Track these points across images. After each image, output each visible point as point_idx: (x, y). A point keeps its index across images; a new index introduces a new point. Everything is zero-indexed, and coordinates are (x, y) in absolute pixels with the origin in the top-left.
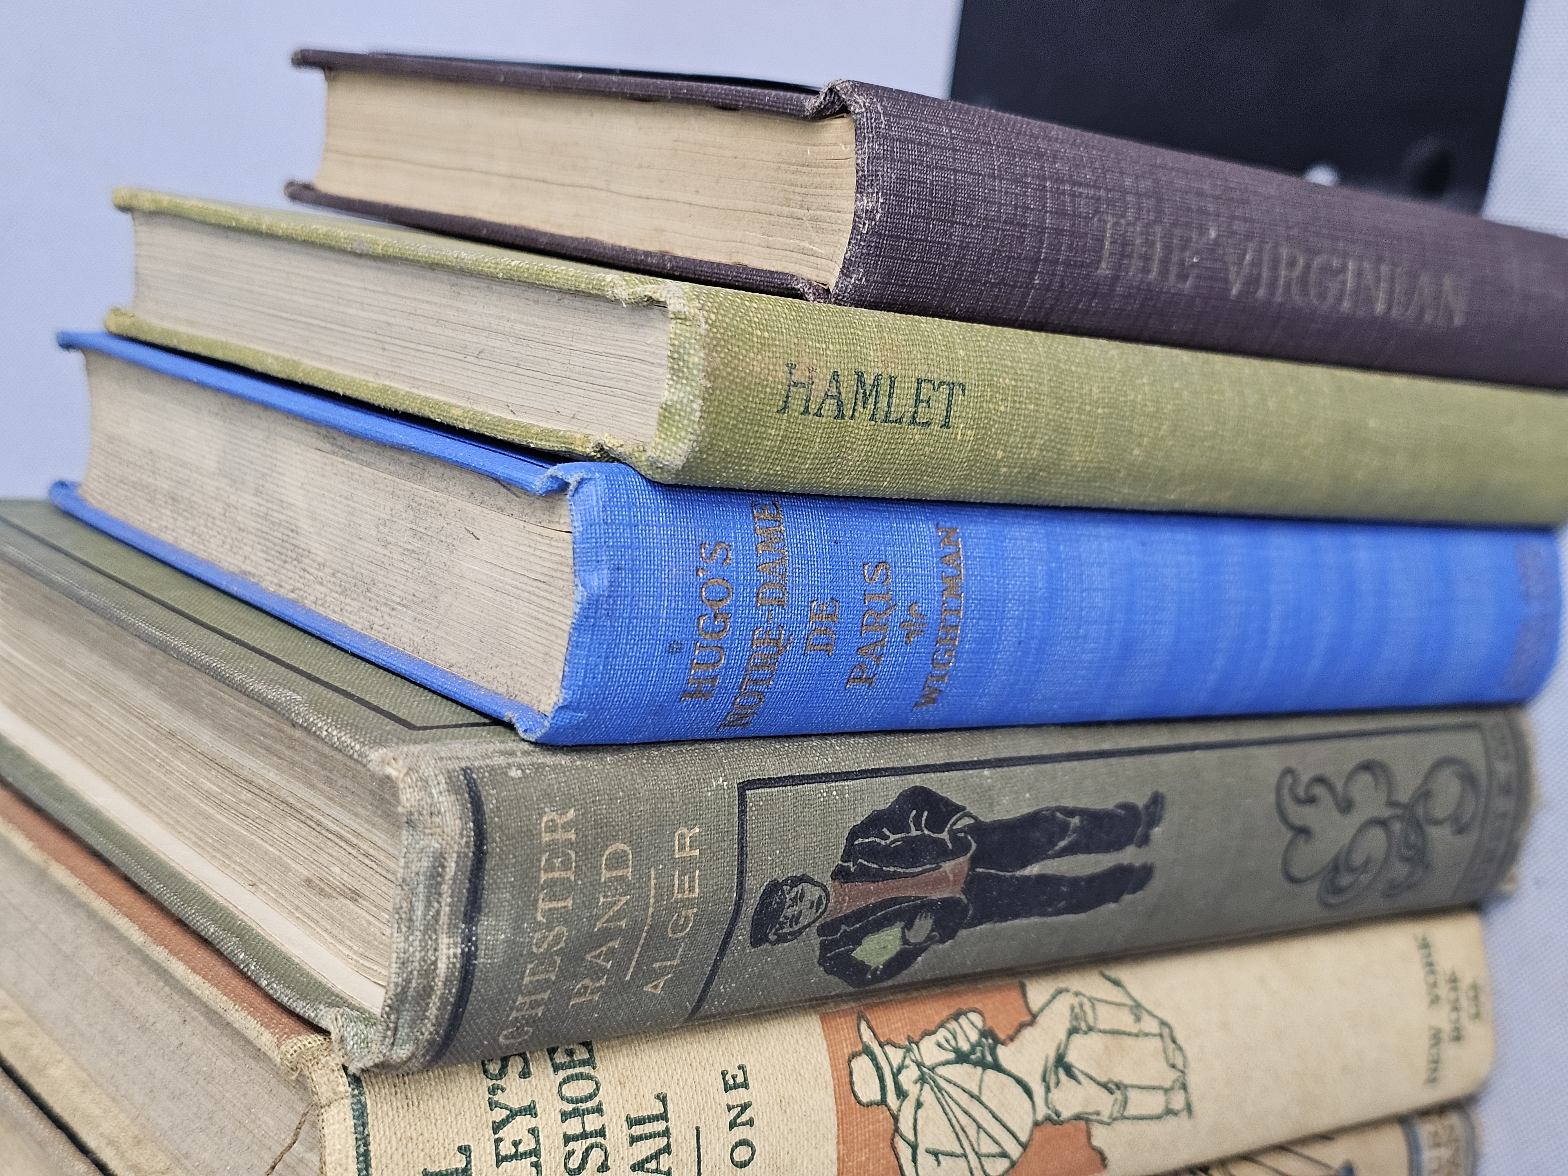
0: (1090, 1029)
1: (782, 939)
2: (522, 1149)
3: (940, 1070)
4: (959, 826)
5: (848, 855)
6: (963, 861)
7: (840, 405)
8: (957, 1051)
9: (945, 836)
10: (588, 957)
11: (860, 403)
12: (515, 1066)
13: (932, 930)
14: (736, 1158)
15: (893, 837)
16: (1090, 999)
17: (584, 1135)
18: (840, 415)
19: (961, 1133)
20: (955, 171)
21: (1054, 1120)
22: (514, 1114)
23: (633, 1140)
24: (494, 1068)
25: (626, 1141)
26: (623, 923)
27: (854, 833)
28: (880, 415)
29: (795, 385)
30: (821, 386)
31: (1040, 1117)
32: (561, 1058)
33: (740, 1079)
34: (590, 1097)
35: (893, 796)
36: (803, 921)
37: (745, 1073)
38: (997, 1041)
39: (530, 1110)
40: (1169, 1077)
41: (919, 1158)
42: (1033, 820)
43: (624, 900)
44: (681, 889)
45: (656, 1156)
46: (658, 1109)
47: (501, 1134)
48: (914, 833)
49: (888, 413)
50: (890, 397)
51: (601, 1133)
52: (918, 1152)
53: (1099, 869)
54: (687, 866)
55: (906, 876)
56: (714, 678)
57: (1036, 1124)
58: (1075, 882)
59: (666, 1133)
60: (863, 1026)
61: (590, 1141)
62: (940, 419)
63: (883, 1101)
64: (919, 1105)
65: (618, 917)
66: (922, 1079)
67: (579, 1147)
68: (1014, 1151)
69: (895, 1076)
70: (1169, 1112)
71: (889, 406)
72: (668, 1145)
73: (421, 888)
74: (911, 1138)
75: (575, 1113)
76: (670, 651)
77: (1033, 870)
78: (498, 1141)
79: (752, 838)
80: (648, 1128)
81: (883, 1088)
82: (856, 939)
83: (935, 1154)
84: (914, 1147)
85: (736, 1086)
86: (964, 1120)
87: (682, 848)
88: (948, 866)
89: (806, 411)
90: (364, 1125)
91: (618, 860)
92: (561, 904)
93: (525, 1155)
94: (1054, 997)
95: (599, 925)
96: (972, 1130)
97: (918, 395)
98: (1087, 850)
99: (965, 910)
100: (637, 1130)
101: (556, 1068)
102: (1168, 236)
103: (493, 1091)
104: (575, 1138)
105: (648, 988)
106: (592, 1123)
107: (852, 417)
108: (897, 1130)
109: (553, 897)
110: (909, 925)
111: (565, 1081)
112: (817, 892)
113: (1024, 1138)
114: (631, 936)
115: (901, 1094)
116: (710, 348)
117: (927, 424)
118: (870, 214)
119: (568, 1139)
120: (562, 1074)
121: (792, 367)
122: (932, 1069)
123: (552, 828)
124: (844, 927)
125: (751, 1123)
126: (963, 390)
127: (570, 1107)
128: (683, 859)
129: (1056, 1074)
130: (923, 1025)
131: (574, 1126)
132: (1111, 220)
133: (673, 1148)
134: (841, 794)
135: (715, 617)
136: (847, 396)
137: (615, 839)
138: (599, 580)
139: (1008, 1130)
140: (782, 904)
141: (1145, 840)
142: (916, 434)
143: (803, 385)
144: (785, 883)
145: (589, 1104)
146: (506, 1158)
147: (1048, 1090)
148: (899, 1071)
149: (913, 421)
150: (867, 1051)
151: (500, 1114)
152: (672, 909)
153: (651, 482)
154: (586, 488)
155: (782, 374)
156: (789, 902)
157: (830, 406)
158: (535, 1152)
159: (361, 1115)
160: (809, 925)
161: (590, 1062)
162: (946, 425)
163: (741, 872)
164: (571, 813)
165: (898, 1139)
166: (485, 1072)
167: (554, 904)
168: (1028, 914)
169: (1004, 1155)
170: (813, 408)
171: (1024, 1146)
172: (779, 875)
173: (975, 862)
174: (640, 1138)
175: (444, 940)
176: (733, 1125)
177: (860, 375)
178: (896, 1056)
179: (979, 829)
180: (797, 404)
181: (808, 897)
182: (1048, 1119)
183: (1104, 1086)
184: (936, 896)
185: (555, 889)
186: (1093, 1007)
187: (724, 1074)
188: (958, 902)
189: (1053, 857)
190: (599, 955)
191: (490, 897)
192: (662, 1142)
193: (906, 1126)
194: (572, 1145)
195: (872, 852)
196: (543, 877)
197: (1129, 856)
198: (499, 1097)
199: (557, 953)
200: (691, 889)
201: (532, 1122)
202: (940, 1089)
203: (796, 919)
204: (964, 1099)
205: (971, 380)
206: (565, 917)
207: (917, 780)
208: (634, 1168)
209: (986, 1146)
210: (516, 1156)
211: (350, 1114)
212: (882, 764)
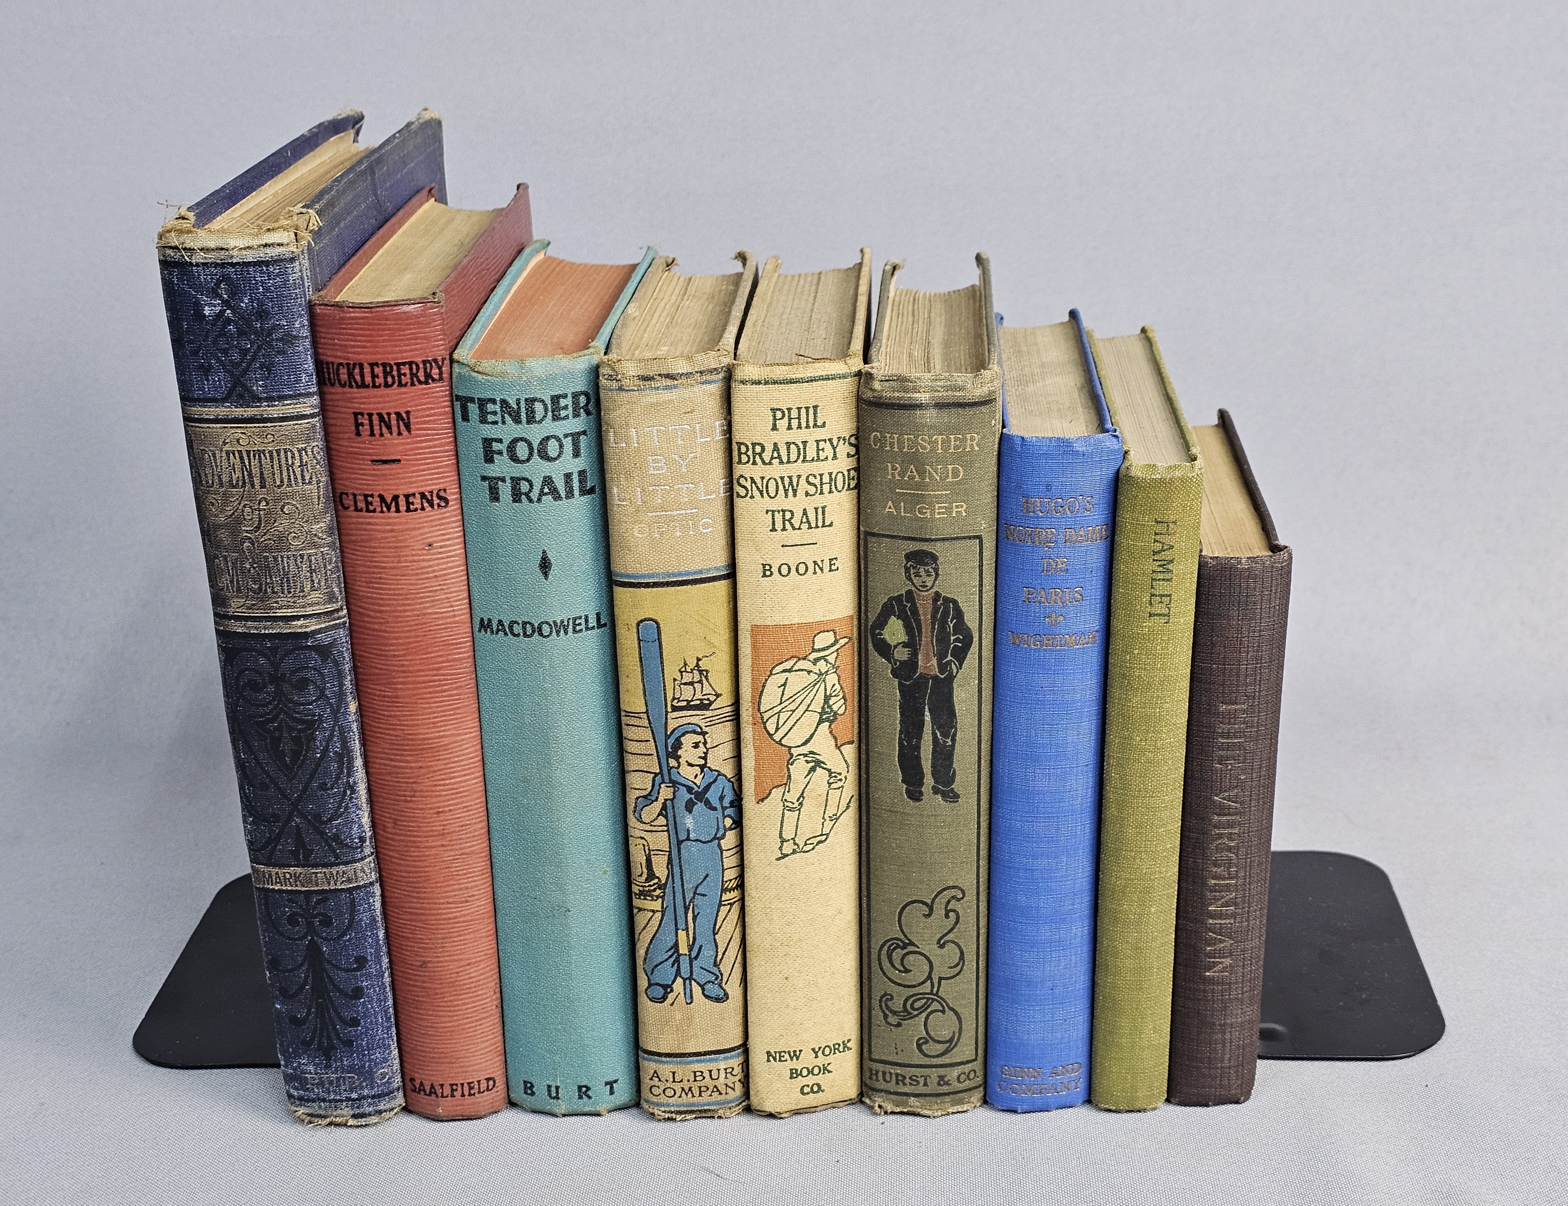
0: (830, 784)
1: (907, 570)
2: (821, 452)
3: (823, 685)
4: (953, 666)
5: (947, 600)
6: (936, 671)
7: (1159, 552)
8: (831, 696)
9: (949, 658)
10: (912, 467)
11: (1160, 563)
12: (853, 451)
13: (900, 661)
14: (800, 566)
15: (951, 625)
17: (822, 484)
18: (1155, 553)
19: (792, 699)
20: (1261, 609)
21: (791, 761)
22: (834, 448)
23: (816, 509)
24: (853, 440)
25: (816, 506)
26: (927, 480)
27: (955, 602)
28: (1155, 576)
29: (1168, 526)
30: (1167, 540)
31: (793, 751)
32: (853, 473)
33: (834, 568)
34: (836, 488)
35: (969, 624)
36: (916, 580)
37: (835, 570)
38: (831, 722)
39: (835, 457)
40: (800, 841)
41: (784, 674)
42: (952, 714)
43: (938, 478)
44: (939, 508)
45: (808, 522)
46: (827, 523)
47: (827, 442)
48: (952, 638)
49: (1156, 580)
50: (1163, 580)
51: (821, 493)
52: (787, 674)
53: (923, 762)
54: (949, 510)
55: (932, 636)
56: (1034, 512)
57: (790, 748)
58: (918, 748)
59: (817, 527)
60: (847, 640)
61: (819, 486)
62: (1153, 611)
63: (814, 650)
64: (809, 672)
65: (931, 476)
66: (821, 674)
67: (817, 481)
68: (777, 737)
69: (823, 658)
70: (783, 841)
71: (1159, 580)
72: (811, 528)
73: (949, 383)
74: (796, 668)
75: (831, 480)
76: (1047, 486)
77: (928, 718)
78: (825, 441)
79: (958, 543)
80: (820, 517)
81: (819, 650)
82: (902, 616)
83: (784, 685)
84: (790, 671)
85: (831, 565)
86: (798, 701)
87: (957, 507)
88: (934, 661)
89: (1156, 534)
90: (840, 378)
91: (955, 473)
92: (940, 447)
93: (818, 454)
94: (847, 763)
95: (928, 467)
96: (792, 707)
97: (1164, 596)
98: (934, 751)
99: (909, 678)
100: (820, 511)
101: (849, 471)
102: (1240, 746)
103: (844, 440)
104: (821, 480)
105: (890, 503)
106: (826, 488)
107: (1154, 560)
108: (799, 659)
109: (943, 442)
110: (905, 645)
111: (843, 475)
112: (929, 584)
113: (783, 742)
114: (920, 486)
115: (815, 661)
116: (1182, 479)
117: (1151, 604)
118: (1240, 563)
119: (821, 475)
120: (846, 473)
121: (1175, 523)
122: (824, 681)
123: (972, 439)
124: (909, 605)
125: (815, 573)
126: (1166, 622)
127: (833, 477)
128: (952, 508)
129: (812, 761)
130: (843, 676)
131: (826, 479)
132: (1244, 707)
133: (810, 531)
134: (973, 594)
135: (1062, 507)
136: (1164, 555)
137: (965, 471)
138: (1079, 447)
139: (789, 731)
140: (927, 564)
141: (936, 791)
142: (1146, 599)
143: (1168, 530)
144: (937, 565)
145: (833, 487)
146: (818, 445)
147: (805, 755)
148: (826, 660)
149: (1153, 595)
150: (836, 642)
151: (835, 442)
152: (931, 504)
153: (1118, 471)
154: (1114, 440)
155: (1172, 518)
156: (926, 568)
157: (1158, 547)
158: (818, 459)
159: (844, 377)
160: (913, 584)
161: (849, 489)
162: (1150, 615)
163: (944, 539)
164: (977, 448)
165: (795, 660)
166: (852, 436)
167: (940, 443)
168: (902, 722)
169: (777, 729)
170: (1158, 537)
171: (780, 743)
172: (941, 560)
173: (935, 678)
174: (816, 513)
175: (927, 395)
176: (815, 563)
177: (1172, 561)
178: (831, 659)
179: (951, 678)
180: (1159, 528)
181: (929, 579)
182: (792, 755)
183: (802, 795)
184: (920, 657)
185: (946, 443)
186: (839, 788)
187: (836, 558)
188: (915, 672)
189: (933, 727)
190: (912, 472)
191: (945, 413)
192: (813, 525)
193: (802, 664)
194: (818, 477)
195: (946, 614)
196: (952, 437)
197: (929, 781)
198: (842, 441)
199: (917, 450)
200: (939, 513)
201: (830, 458)
202: (814, 686)
203: (917, 575)
205: (1171, 626)
206: (933, 450)
207: (976, 639)
208: (805, 510)
209: (783, 717)
210: (818, 450)
211: (844, 372)
212: (984, 618)
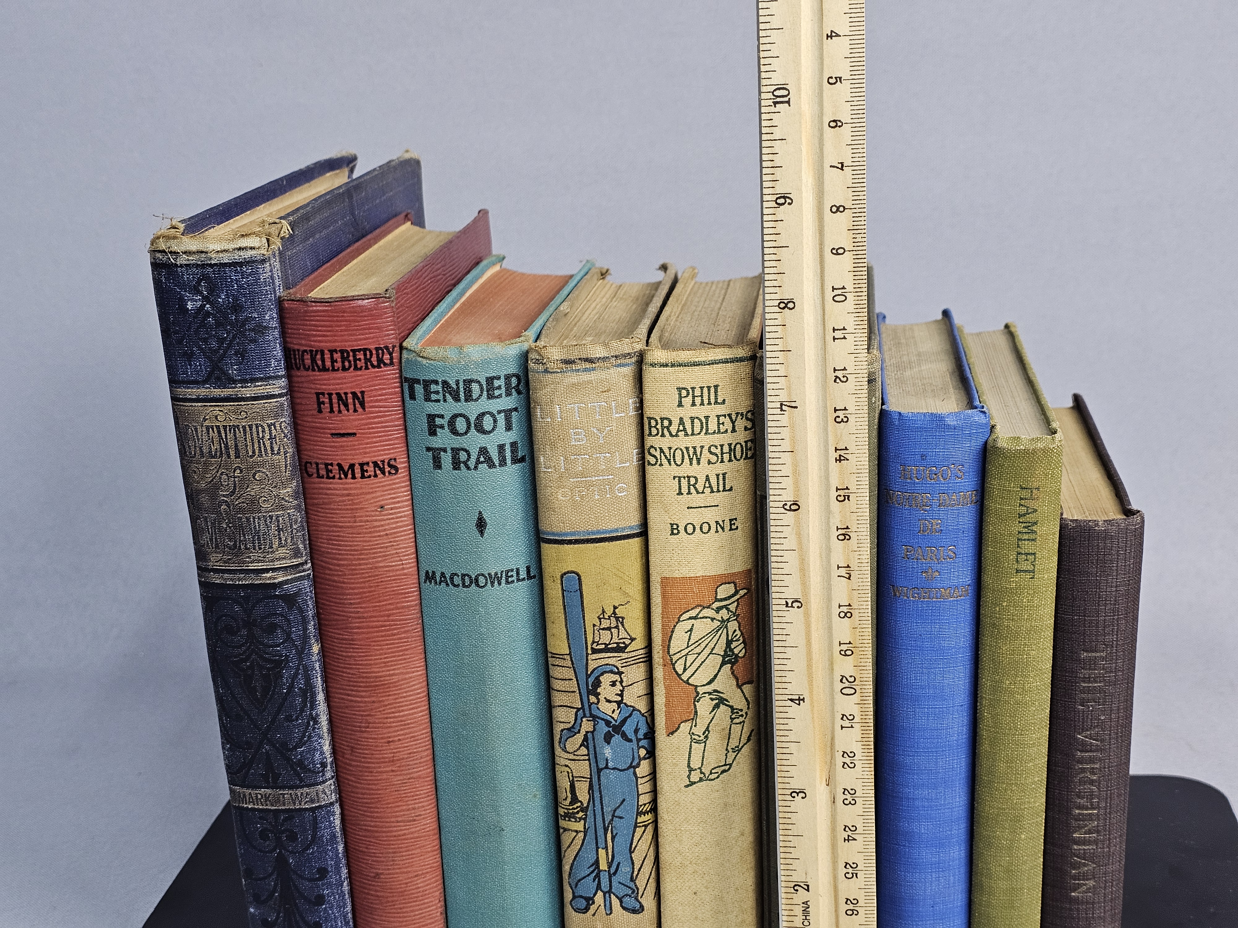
0: (732, 721)
2: (721, 426)
3: (725, 631)
7: (1024, 515)
8: (732, 640)
11: (1025, 525)
12: (749, 425)
14: (704, 525)
16: (744, 722)
17: (722, 453)
18: (1020, 516)
19: (697, 644)
20: (1117, 566)
21: (697, 698)
22: (733, 423)
23: (718, 475)
24: (749, 415)
25: (717, 472)
28: (1020, 536)
29: (1031, 491)
30: (1031, 504)
31: (699, 689)
32: (749, 444)
33: (733, 527)
34: (735, 457)
37: (735, 529)
38: (733, 664)
39: (734, 430)
40: (706, 770)
41: (690, 621)
45: (710, 487)
46: (727, 487)
47: (727, 417)
49: (1021, 540)
50: (1028, 540)
51: (722, 461)
52: (693, 620)
56: (911, 479)
57: (696, 686)
59: (718, 491)
60: (745, 591)
61: (720, 456)
62: (1020, 567)
63: (717, 600)
64: (713, 619)
66: (723, 621)
67: (718, 451)
68: (685, 677)
69: (725, 606)
70: (691, 770)
71: (1024, 540)
72: (713, 492)
74: (701, 615)
75: (730, 449)
76: (922, 456)
78: (725, 416)
80: (721, 482)
81: (721, 600)
83: (691, 630)
84: (695, 618)
85: (731, 525)
86: (703, 645)
89: (1021, 499)
90: (737, 361)
93: (719, 427)
94: (746, 699)
96: (698, 650)
97: (1029, 554)
100: (721, 477)
101: (746, 442)
102: (1099, 690)
103: (742, 414)
104: (722, 449)
106: (726, 457)
107: (1020, 522)
108: (704, 608)
111: (742, 446)
113: (690, 681)
115: (718, 610)
116: (1044, 450)
117: (1017, 561)
118: (1097, 525)
119: (722, 446)
120: (744, 444)
121: (1038, 489)
122: (726, 627)
125: (717, 531)
126: (1031, 578)
127: (732, 447)
129: (716, 699)
131: (726, 449)
132: (1103, 654)
133: (712, 494)
135: (935, 474)
136: (1029, 518)
138: (951, 421)
139: (696, 671)
142: (1013, 556)
143: (1031, 495)
145: (732, 456)
146: (718, 419)
147: (710, 693)
148: (727, 609)
149: (1019, 553)
150: (737, 592)
151: (734, 417)
153: (986, 443)
154: (982, 415)
155: (1035, 485)
157: (1023, 510)
158: (719, 432)
159: (741, 360)
161: (746, 457)
162: (1017, 571)
165: (700, 608)
166: (748, 412)
169: (685, 670)
170: (1023, 502)
171: (687, 682)
174: (718, 479)
176: (717, 523)
177: (1036, 524)
178: (733, 607)
180: (1024, 494)
182: (698, 693)
183: (707, 729)
186: (741, 723)
187: (736, 519)
192: (715, 489)
193: (705, 612)
194: (719, 448)
198: (739, 416)
201: (729, 431)
202: (717, 631)
204: (711, 645)
205: (1036, 582)
208: (707, 476)
209: (690, 659)
210: (719, 424)
211: (741, 355)
